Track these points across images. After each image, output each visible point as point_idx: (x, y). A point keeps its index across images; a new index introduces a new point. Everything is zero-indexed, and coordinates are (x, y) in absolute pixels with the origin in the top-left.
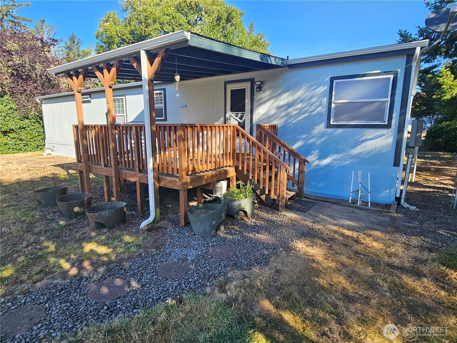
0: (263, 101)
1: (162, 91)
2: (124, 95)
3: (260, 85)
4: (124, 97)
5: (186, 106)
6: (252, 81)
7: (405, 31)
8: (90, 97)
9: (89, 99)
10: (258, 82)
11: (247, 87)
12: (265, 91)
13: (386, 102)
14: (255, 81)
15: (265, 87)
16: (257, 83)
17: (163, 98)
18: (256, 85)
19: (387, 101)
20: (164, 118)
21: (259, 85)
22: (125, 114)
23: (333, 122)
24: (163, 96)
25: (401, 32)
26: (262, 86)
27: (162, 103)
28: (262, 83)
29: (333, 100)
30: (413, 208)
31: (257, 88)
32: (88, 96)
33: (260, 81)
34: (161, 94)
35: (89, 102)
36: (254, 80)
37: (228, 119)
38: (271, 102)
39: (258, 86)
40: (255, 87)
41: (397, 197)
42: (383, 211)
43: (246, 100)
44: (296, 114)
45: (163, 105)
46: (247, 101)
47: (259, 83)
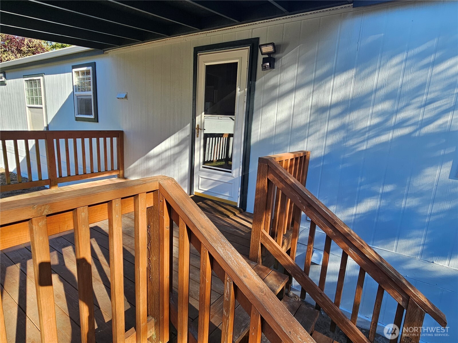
0: (277, 92)
1: (90, 68)
2: (41, 74)
3: (272, 53)
4: (41, 78)
5: (126, 97)
6: (253, 44)
8: (5, 77)
9: (4, 79)
10: (266, 45)
11: (241, 59)
12: (283, 69)
14: (261, 43)
15: (284, 58)
16: (265, 49)
17: (91, 81)
18: (262, 54)
20: (92, 117)
21: (268, 54)
22: (43, 106)
24: (91, 76)
26: (276, 56)
27: (90, 90)
31: (265, 60)
32: (3, 74)
33: (273, 44)
34: (88, 73)
35: (4, 84)
36: (258, 42)
37: (198, 129)
38: (300, 95)
39: (267, 56)
40: (260, 58)
43: (238, 89)
44: (371, 128)
45: (91, 93)
46: (241, 92)
47: (270, 49)
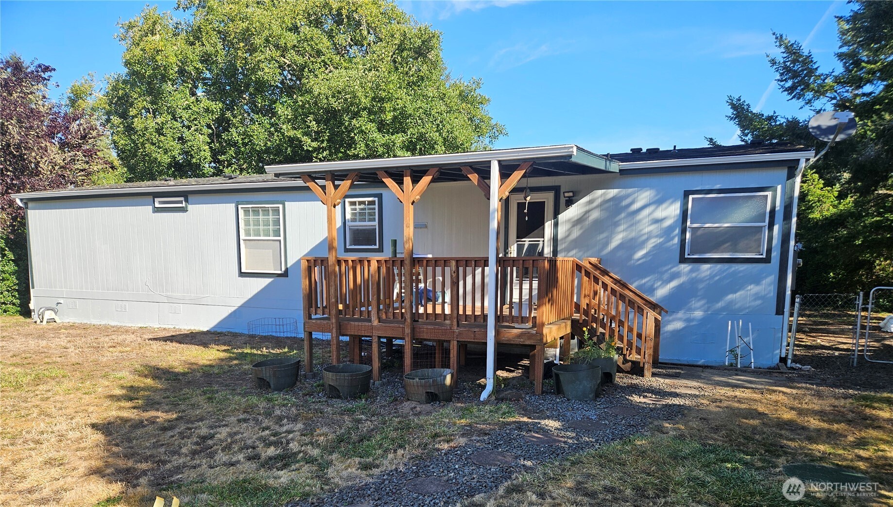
1: (376, 199)
2: (283, 202)
3: (571, 197)
4: (280, 206)
6: (556, 190)
7: (739, 100)
8: (187, 201)
9: (184, 205)
11: (547, 199)
13: (763, 228)
14: (563, 191)
16: (567, 194)
17: (376, 211)
18: (564, 197)
19: (765, 226)
20: (377, 247)
21: (569, 197)
22: (282, 238)
23: (688, 255)
24: (376, 207)
25: (732, 100)
26: (574, 198)
27: (374, 220)
28: (574, 193)
29: (688, 223)
30: (807, 368)
31: (566, 201)
32: (182, 199)
33: (572, 191)
34: (370, 203)
35: (184, 210)
36: (560, 189)
40: (562, 200)
41: (782, 356)
42: (773, 372)
43: (546, 220)
45: (376, 223)
47: (571, 194)
